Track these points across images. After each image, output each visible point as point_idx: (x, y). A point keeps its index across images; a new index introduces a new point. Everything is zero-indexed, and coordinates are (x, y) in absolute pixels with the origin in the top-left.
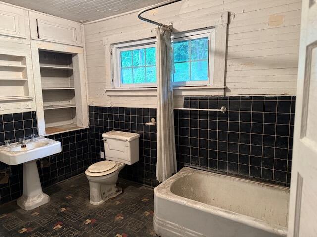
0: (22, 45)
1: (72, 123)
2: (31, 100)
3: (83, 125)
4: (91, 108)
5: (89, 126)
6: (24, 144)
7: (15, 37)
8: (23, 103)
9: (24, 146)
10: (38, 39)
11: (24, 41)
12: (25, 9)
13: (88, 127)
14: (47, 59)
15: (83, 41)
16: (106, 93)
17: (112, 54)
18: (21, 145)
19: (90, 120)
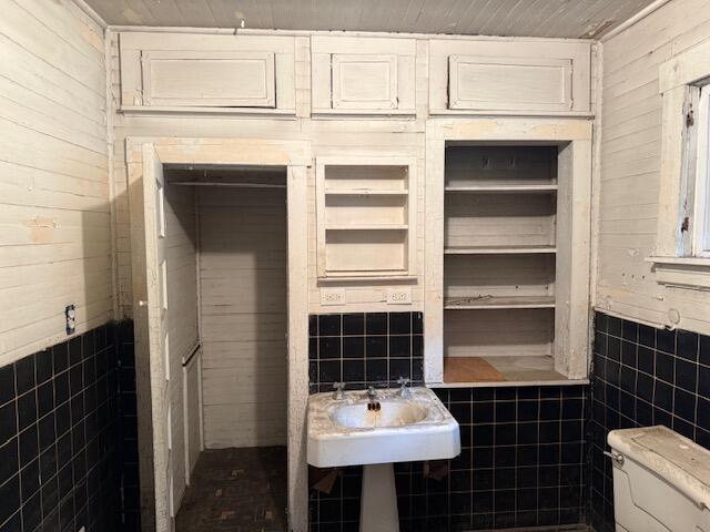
0: (405, 135)
1: (549, 353)
2: (413, 282)
3: (568, 370)
4: (601, 320)
5: (592, 376)
6: (375, 401)
7: (386, 115)
8: (390, 290)
9: (374, 407)
10: (449, 112)
11: (412, 124)
12: (421, 35)
13: (587, 382)
14: (488, 167)
15: (594, 96)
16: (653, 270)
17: (689, 121)
18: (368, 400)
19: (595, 359)
